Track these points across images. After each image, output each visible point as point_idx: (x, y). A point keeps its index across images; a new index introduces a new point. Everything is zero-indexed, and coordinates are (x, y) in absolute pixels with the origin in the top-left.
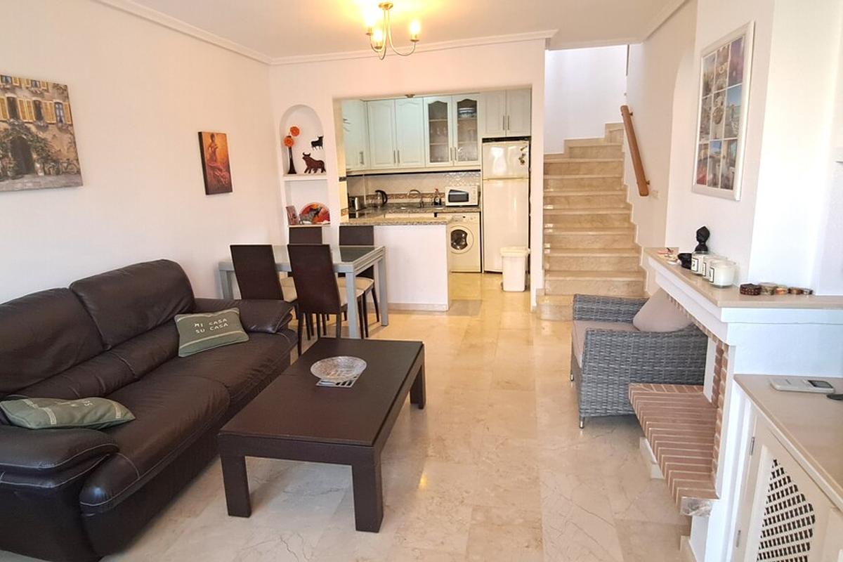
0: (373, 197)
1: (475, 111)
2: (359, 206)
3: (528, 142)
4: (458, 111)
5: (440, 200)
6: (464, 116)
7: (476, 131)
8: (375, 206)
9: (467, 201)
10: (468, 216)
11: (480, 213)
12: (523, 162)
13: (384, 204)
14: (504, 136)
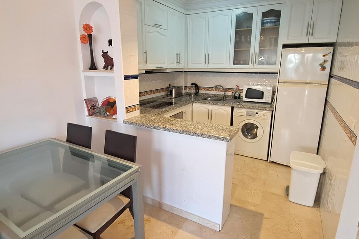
0: (190, 88)
1: (279, 20)
2: (176, 94)
3: (332, 48)
4: (262, 21)
5: (240, 95)
6: (268, 25)
7: (276, 39)
8: (190, 95)
9: (262, 98)
10: (261, 112)
11: (273, 111)
12: (323, 68)
13: (196, 94)
14: (307, 42)
